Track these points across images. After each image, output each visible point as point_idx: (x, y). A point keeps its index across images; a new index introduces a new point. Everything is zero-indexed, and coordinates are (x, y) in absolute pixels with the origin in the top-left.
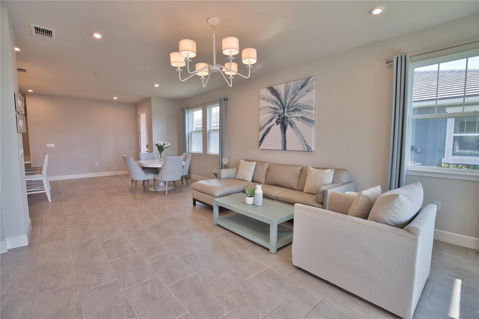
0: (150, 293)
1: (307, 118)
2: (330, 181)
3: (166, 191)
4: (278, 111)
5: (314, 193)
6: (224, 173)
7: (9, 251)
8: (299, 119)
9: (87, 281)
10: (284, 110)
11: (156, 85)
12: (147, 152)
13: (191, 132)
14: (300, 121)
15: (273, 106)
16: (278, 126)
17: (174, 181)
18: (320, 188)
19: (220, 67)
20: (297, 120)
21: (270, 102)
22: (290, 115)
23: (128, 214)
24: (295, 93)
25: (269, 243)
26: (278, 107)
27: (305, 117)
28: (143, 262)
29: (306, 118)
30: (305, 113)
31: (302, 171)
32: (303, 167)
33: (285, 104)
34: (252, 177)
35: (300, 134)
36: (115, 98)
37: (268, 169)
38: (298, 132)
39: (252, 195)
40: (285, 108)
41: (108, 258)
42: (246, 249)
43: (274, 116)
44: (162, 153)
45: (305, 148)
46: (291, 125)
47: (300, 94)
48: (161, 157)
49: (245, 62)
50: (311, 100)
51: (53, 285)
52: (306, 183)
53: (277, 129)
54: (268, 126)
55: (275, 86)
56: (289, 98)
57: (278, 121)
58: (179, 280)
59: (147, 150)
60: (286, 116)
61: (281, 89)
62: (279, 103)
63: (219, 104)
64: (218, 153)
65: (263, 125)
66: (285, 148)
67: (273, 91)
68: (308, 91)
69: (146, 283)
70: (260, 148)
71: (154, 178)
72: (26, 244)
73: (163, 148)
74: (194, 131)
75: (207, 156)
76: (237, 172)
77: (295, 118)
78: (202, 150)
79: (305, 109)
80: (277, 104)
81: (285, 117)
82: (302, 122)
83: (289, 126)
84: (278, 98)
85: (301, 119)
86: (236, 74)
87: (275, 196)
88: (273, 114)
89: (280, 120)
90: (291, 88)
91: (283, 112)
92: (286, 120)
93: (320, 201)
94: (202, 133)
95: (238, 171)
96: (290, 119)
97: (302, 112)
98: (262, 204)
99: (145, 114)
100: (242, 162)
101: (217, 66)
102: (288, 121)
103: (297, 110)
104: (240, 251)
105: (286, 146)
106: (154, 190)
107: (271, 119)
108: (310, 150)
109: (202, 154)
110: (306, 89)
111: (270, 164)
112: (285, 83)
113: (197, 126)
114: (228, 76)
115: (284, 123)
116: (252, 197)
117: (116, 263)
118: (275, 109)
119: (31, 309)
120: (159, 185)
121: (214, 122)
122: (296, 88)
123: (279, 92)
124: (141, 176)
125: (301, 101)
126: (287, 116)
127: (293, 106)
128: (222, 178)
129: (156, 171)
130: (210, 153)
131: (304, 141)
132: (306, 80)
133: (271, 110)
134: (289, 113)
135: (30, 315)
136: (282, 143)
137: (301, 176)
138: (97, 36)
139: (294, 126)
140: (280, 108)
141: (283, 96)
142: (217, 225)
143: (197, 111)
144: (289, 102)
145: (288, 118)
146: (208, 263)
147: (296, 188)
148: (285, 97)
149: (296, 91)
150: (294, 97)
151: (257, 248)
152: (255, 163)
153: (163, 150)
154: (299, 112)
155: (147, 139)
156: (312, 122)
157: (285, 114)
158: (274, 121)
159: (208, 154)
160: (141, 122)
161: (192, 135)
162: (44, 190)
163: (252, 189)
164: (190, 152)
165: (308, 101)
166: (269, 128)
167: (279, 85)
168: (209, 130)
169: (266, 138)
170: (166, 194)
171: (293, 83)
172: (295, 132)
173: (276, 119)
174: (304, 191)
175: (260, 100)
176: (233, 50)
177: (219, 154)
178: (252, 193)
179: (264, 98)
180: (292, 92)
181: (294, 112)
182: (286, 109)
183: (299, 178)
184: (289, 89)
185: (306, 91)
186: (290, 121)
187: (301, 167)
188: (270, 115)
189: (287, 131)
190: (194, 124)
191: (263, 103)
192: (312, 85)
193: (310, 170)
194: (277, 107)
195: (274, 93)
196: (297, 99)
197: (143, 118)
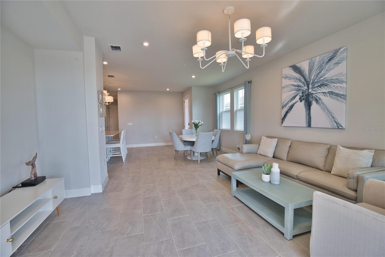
0: (163, 253)
1: (337, 93)
2: (368, 164)
3: (198, 160)
4: (301, 88)
5: (345, 176)
6: (246, 148)
7: (93, 194)
8: (326, 94)
9: (124, 229)
10: (308, 87)
11: (193, 77)
12: (188, 128)
13: (222, 112)
14: (328, 97)
15: (296, 84)
16: (301, 103)
17: (206, 152)
18: (353, 172)
19: (235, 51)
20: (323, 96)
21: (293, 80)
22: (316, 91)
23: (167, 177)
24: (321, 68)
25: (284, 227)
26: (302, 84)
27: (334, 91)
28: (166, 221)
29: (335, 93)
30: (333, 88)
31: (330, 151)
32: (331, 146)
33: (309, 80)
34: (273, 153)
35: (328, 110)
36: (168, 89)
37: (290, 146)
38: (325, 109)
39: (269, 173)
40: (309, 84)
41: (143, 212)
42: (259, 228)
43: (297, 93)
44: (198, 130)
45: (334, 125)
46: (317, 101)
47: (327, 68)
48: (196, 132)
49: (259, 42)
50: (341, 73)
51: (104, 227)
52: (334, 163)
53: (300, 106)
54: (290, 104)
55: (297, 64)
56: (314, 74)
57: (301, 98)
58: (188, 247)
59: (189, 127)
60: (310, 92)
61: (305, 66)
62: (303, 80)
63: (244, 87)
64: (243, 129)
65: (286, 103)
66: (309, 125)
67: (296, 69)
68: (337, 63)
69: (163, 242)
70: (282, 126)
71: (190, 149)
72: (101, 191)
73: (198, 125)
74: (224, 111)
75: (234, 132)
76: (258, 148)
77: (321, 94)
78: (230, 127)
79: (334, 83)
80: (300, 81)
81: (310, 94)
82: (329, 97)
83: (314, 103)
84: (301, 75)
85: (328, 94)
86: (253, 56)
87: (296, 174)
88: (296, 92)
89: (304, 97)
90: (316, 63)
91: (307, 88)
92: (310, 96)
93: (352, 188)
94: (230, 113)
95: (260, 147)
96: (315, 95)
97: (329, 87)
98: (279, 183)
99: (187, 100)
100: (263, 139)
101: (232, 51)
102: (313, 98)
103: (324, 85)
104: (252, 228)
105: (311, 123)
106: (191, 159)
107: (294, 97)
108: (340, 127)
109: (230, 130)
110: (335, 62)
111: (292, 141)
112: (309, 59)
113: (226, 107)
114: (244, 59)
115: (309, 100)
116: (269, 174)
117: (147, 218)
118: (299, 86)
119: (86, 242)
120: (195, 155)
121: (240, 103)
122: (322, 62)
123: (302, 69)
124: (181, 147)
125: (328, 75)
126: (312, 92)
127: (319, 81)
128: (244, 152)
129: (192, 143)
130: (236, 130)
131: (333, 118)
132: (335, 52)
133: (294, 87)
134: (314, 89)
135: (84, 248)
136: (306, 120)
137: (328, 155)
138: (146, 44)
139: (321, 102)
140: (304, 85)
141: (307, 72)
142: (234, 197)
143: (226, 95)
144: (314, 78)
145: (313, 94)
146: (218, 235)
147: (322, 168)
148: (310, 73)
149: (322, 66)
150: (320, 72)
151: (270, 229)
152: (276, 139)
153: (198, 127)
154: (326, 87)
155: (189, 119)
156: (343, 97)
157: (310, 90)
158: (298, 98)
159: (235, 130)
160: (186, 105)
161: (223, 115)
162: (121, 154)
163: (269, 167)
164: (220, 129)
165: (337, 75)
166: (292, 105)
167: (302, 62)
168: (236, 110)
169: (289, 115)
170: (198, 163)
171: (318, 58)
172: (321, 109)
173: (300, 96)
174: (332, 173)
175: (283, 79)
176: (244, 31)
177: (243, 131)
178: (268, 170)
179: (287, 76)
180: (317, 67)
181: (320, 87)
182: (310, 86)
183: (326, 157)
184: (314, 64)
185: (335, 64)
186: (315, 97)
187: (329, 146)
188: (293, 93)
189: (311, 107)
190: (224, 106)
191: (286, 82)
192: (342, 57)
193: (339, 149)
194: (300, 84)
195: (297, 71)
196: (324, 73)
197: (187, 102)
